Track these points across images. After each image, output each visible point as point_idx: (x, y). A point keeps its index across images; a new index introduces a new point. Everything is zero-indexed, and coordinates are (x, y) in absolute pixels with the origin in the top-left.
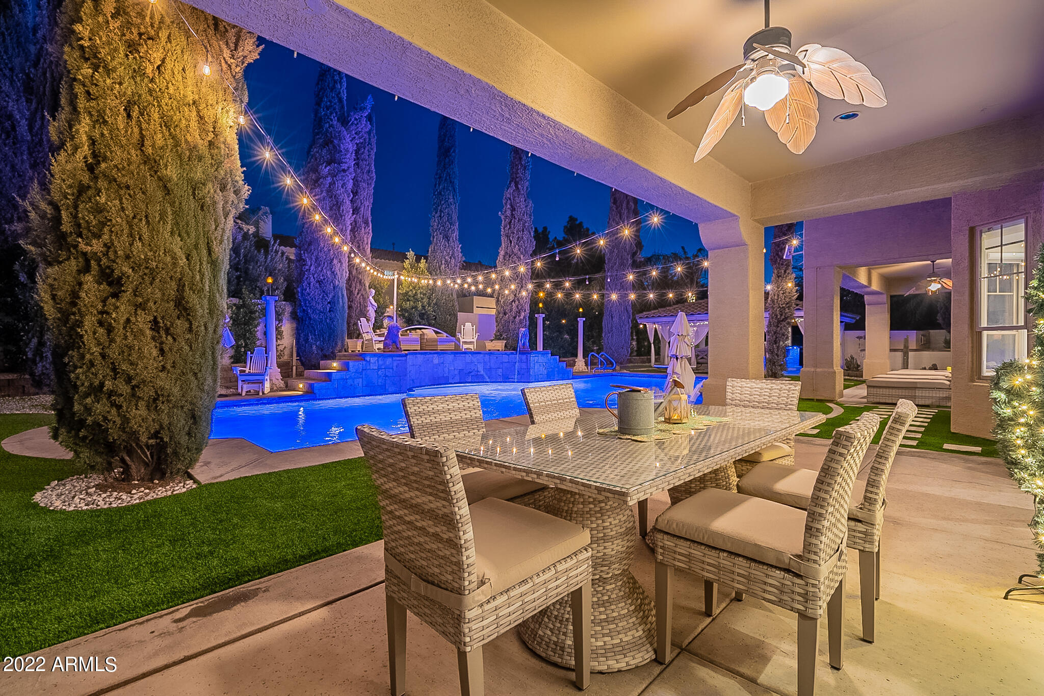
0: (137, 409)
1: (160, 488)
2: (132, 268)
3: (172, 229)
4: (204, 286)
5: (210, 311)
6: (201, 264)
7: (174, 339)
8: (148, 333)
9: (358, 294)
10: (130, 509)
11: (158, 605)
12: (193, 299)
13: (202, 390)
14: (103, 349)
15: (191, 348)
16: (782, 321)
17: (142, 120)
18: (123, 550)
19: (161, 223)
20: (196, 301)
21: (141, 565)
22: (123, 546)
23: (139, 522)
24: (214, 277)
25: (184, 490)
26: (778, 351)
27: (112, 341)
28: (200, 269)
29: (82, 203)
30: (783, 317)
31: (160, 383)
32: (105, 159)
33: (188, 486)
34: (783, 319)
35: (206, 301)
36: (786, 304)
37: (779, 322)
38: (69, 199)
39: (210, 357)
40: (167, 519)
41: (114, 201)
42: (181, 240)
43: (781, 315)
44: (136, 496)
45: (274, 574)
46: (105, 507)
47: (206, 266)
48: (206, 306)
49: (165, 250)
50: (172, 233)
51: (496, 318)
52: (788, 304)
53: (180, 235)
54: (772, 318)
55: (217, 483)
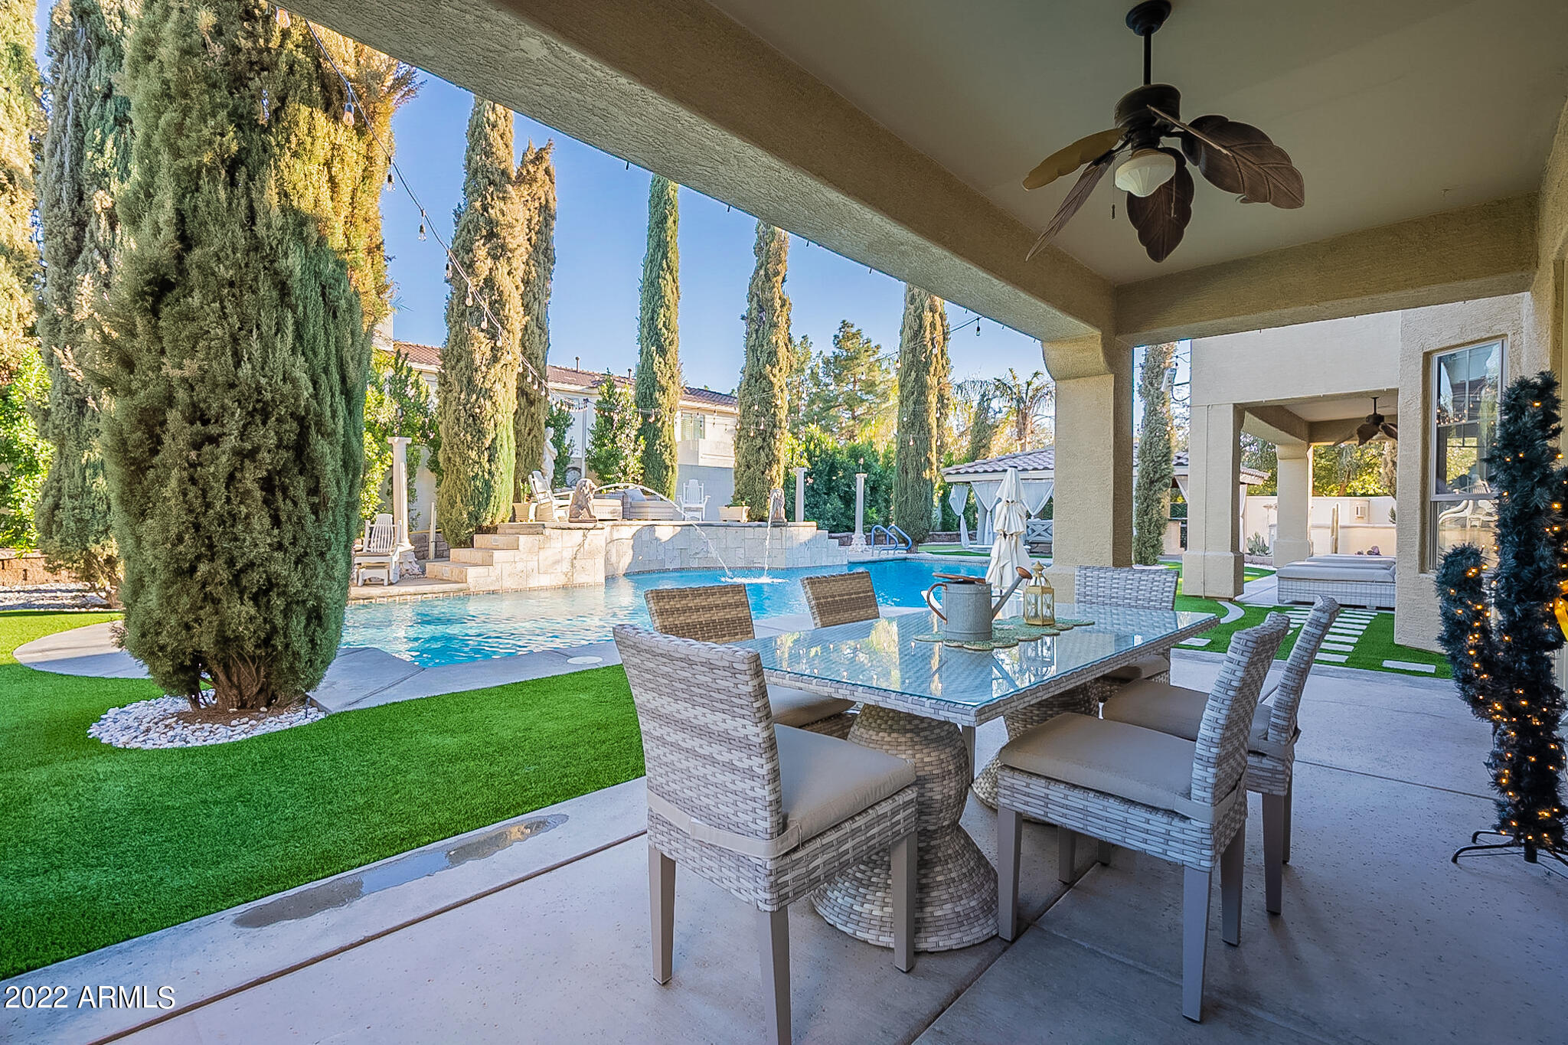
0: (242, 604)
1: (273, 718)
2: (238, 400)
3: (294, 344)
4: (337, 427)
5: (344, 462)
6: (333, 396)
7: (295, 504)
8: (258, 494)
9: (529, 434)
10: (237, 747)
11: (311, 873)
12: (321, 446)
13: (332, 578)
14: (196, 518)
15: (317, 517)
16: (1156, 482)
17: (252, 187)
18: (242, 802)
19: (279, 336)
20: (327, 449)
21: (273, 822)
22: (240, 796)
23: (256, 764)
24: (349, 414)
25: (307, 721)
26: (1150, 525)
27: (208, 506)
28: (332, 404)
29: (166, 306)
30: (1158, 475)
31: (274, 567)
32: (199, 243)
33: (312, 716)
34: (1159, 478)
35: (339, 449)
36: (1164, 457)
37: (1152, 482)
38: (147, 301)
39: (343, 530)
40: (293, 760)
41: (212, 305)
42: (306, 361)
43: (1155, 472)
44: (239, 729)
45: (462, 833)
46: (198, 744)
47: (339, 399)
48: (339, 456)
49: (284, 375)
50: (294, 350)
51: (736, 473)
52: (1165, 456)
53: (303, 354)
54: (1143, 477)
55: (354, 711)
